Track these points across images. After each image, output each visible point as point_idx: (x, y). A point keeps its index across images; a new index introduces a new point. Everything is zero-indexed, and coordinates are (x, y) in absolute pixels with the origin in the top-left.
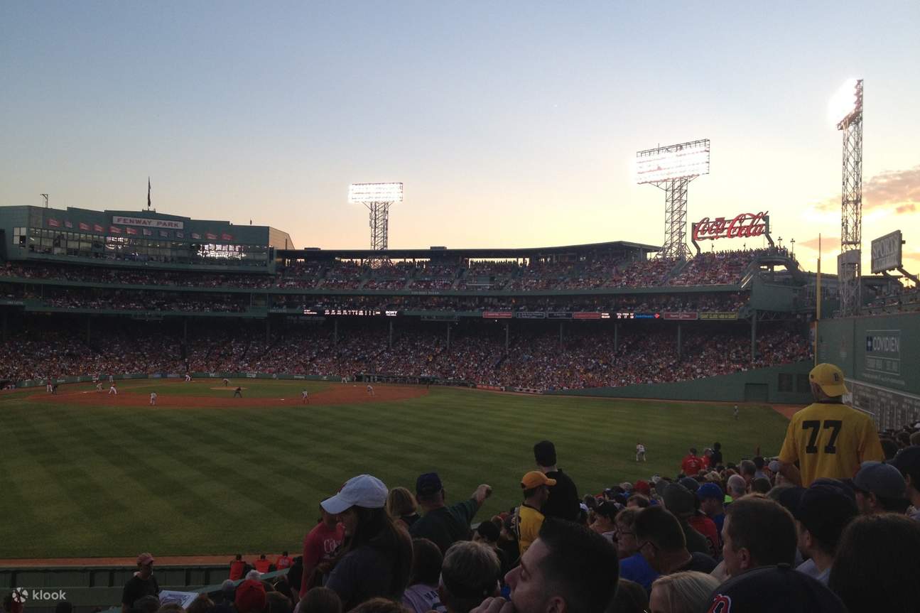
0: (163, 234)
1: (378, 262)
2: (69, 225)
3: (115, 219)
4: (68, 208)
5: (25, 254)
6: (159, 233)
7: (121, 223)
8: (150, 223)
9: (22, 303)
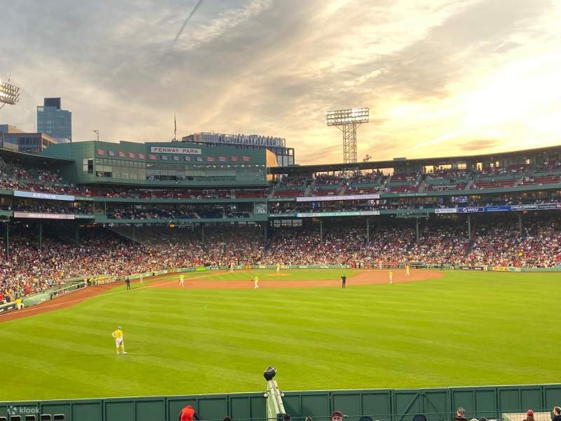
0: (188, 159)
1: (350, 173)
2: (122, 155)
3: (153, 149)
4: (121, 142)
5: (92, 178)
6: (184, 158)
7: (157, 151)
8: (177, 150)
9: (92, 217)
